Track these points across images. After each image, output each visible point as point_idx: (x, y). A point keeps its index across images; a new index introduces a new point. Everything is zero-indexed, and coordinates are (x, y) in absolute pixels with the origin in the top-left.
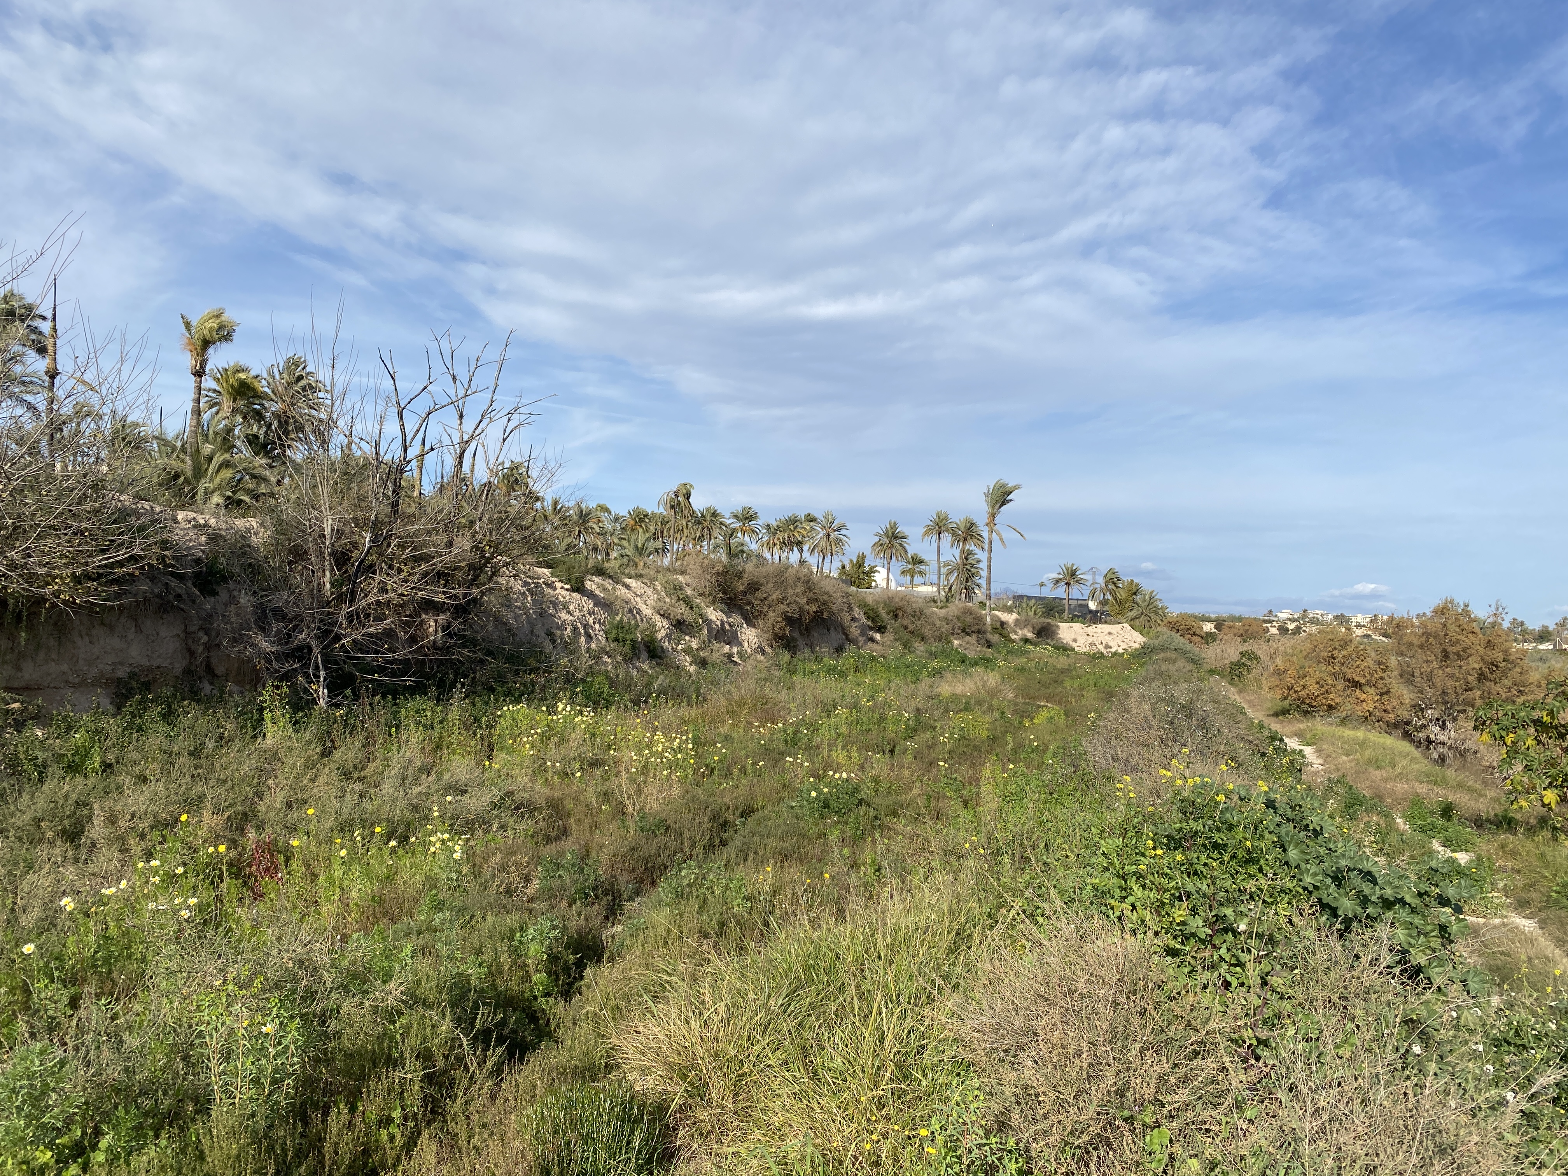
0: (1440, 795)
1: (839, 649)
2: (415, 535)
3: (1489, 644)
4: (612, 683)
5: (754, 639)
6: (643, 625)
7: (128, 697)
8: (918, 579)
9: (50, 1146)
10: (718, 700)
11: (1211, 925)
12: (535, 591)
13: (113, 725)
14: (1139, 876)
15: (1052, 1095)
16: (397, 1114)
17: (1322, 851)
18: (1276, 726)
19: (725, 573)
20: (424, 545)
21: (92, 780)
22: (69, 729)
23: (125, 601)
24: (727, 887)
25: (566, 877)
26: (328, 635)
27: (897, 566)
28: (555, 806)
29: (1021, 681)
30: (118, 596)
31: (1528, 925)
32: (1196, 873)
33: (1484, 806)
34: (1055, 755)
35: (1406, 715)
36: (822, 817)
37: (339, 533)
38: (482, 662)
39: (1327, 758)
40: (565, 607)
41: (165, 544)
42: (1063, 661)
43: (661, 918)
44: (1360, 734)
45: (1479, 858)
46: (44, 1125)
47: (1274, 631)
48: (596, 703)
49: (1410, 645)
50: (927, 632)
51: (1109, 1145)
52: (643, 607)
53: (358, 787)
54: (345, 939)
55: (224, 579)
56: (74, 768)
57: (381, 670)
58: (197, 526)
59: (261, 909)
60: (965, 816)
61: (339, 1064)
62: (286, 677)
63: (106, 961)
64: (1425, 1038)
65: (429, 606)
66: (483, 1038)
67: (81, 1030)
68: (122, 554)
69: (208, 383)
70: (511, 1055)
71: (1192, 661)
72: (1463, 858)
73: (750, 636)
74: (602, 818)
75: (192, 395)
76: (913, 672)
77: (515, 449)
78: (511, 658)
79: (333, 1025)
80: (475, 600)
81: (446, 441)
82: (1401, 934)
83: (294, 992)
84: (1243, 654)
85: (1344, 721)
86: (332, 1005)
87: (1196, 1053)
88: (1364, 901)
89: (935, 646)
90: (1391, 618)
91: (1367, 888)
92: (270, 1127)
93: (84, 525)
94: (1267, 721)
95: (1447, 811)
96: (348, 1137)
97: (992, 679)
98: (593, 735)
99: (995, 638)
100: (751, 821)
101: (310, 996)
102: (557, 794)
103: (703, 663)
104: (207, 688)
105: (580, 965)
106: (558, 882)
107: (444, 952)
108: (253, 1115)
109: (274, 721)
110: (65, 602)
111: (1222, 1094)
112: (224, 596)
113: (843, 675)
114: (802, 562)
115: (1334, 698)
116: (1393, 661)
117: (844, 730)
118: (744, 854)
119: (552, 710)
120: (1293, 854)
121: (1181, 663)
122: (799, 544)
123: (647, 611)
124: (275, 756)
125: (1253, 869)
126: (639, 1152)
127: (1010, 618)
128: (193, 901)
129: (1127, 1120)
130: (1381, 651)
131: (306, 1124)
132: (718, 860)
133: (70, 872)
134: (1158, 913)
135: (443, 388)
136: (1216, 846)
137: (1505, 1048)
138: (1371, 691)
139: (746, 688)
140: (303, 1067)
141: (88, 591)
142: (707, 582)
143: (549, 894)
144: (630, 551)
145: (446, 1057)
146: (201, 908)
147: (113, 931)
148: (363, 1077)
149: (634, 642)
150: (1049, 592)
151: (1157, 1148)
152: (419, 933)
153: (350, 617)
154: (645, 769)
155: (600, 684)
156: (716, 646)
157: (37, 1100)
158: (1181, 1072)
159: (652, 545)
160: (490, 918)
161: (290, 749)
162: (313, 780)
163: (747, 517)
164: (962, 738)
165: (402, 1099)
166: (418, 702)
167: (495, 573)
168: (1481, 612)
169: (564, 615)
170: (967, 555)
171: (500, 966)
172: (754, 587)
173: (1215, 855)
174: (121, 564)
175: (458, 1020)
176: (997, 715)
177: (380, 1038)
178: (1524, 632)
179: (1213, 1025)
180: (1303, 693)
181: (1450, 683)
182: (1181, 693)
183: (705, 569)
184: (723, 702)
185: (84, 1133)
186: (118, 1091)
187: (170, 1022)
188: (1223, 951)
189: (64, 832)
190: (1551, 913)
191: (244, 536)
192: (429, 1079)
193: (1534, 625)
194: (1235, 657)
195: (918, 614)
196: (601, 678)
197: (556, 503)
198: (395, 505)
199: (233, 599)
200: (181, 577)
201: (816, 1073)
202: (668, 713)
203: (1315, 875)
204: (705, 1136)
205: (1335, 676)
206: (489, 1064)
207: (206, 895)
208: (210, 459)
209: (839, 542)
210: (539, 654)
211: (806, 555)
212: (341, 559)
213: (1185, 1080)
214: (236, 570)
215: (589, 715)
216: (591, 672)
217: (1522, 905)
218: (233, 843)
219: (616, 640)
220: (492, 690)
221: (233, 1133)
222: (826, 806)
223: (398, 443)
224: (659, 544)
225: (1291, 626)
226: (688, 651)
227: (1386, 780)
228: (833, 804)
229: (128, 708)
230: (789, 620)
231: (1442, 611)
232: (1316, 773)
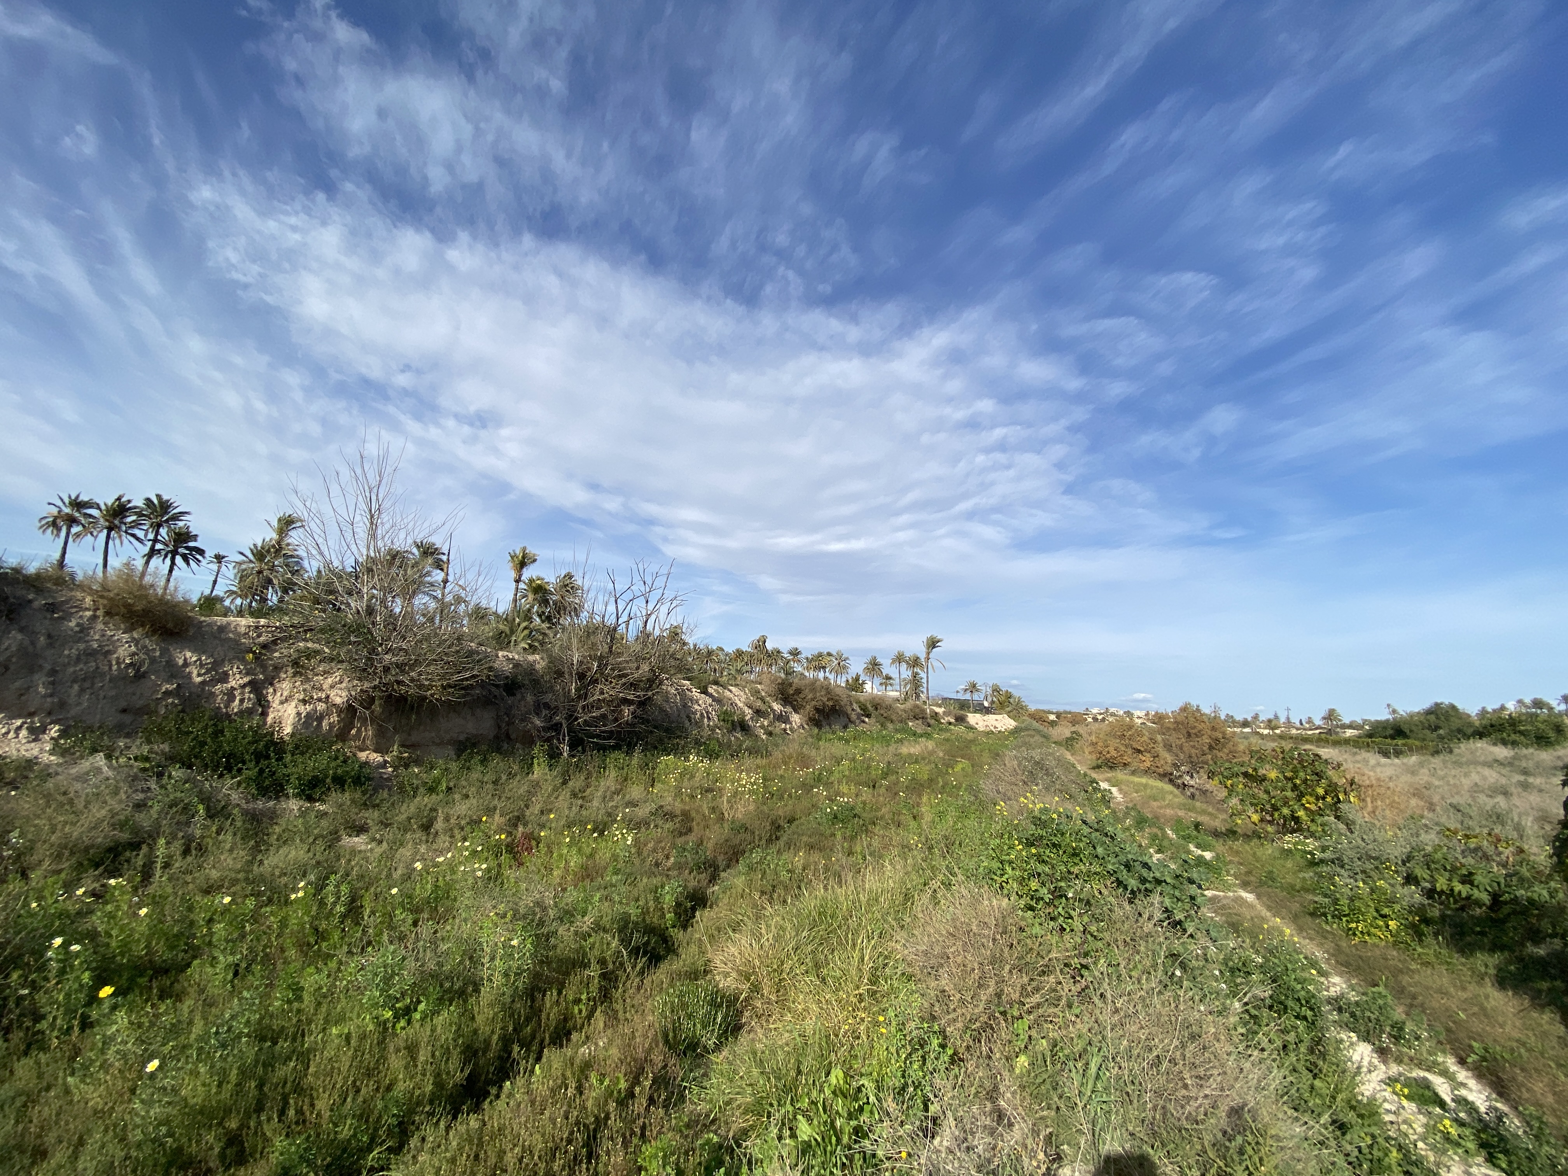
0: (1193, 817)
1: (845, 727)
2: (620, 663)
3: (1213, 729)
4: (720, 745)
5: (798, 721)
6: (738, 712)
7: (465, 749)
8: (889, 688)
9: (392, 1008)
10: (777, 754)
11: (1052, 893)
12: (682, 693)
13: (454, 766)
14: (1010, 862)
15: (958, 996)
16: (584, 997)
17: (1117, 849)
18: (1094, 775)
19: (782, 684)
20: (625, 668)
21: (441, 795)
22: (431, 768)
23: (467, 699)
24: (777, 864)
25: (689, 856)
26: (571, 717)
27: (877, 680)
28: (686, 816)
29: (947, 746)
30: (464, 696)
31: (1249, 897)
32: (1043, 861)
33: (1219, 823)
34: (966, 790)
35: (1169, 769)
36: (833, 824)
37: (581, 663)
38: (651, 732)
39: (1125, 794)
40: (697, 702)
41: (490, 669)
42: (970, 736)
43: (739, 882)
44: (1144, 780)
45: (1218, 855)
46: (389, 996)
47: (1090, 720)
48: (711, 756)
49: (1169, 728)
50: (894, 717)
51: (992, 1029)
52: (738, 702)
53: (580, 802)
54: (564, 890)
55: (520, 687)
56: (432, 790)
57: (598, 736)
58: (508, 659)
59: (520, 873)
60: (913, 824)
61: (554, 965)
62: (549, 740)
63: (436, 899)
64: (1183, 966)
65: (626, 701)
66: (635, 952)
67: (417, 939)
68: (467, 675)
69: (522, 586)
70: (650, 960)
71: (1044, 736)
72: (1208, 855)
73: (796, 719)
74: (711, 822)
75: (513, 592)
76: (886, 741)
77: (674, 618)
78: (667, 730)
79: (553, 941)
80: (649, 698)
81: (639, 614)
82: (1167, 902)
83: (533, 921)
84: (1073, 733)
85: (1133, 773)
86: (552, 929)
87: (1044, 972)
88: (1143, 881)
89: (899, 726)
90: (1157, 713)
91: (1145, 872)
92: (513, 1001)
93: (450, 659)
94: (1089, 772)
95: (1197, 826)
96: (555, 1009)
97: (930, 745)
98: (708, 774)
99: (932, 722)
100: (794, 825)
101: (541, 923)
102: (687, 808)
103: (770, 734)
104: (506, 746)
105: (694, 909)
106: (684, 860)
107: (617, 898)
108: (504, 994)
109: (539, 764)
110: (437, 699)
111: (1059, 999)
112: (519, 696)
113: (847, 741)
114: (826, 678)
115: (1127, 759)
116: (1159, 738)
117: (847, 773)
118: (788, 845)
119: (687, 759)
120: (1100, 850)
121: (1037, 738)
122: (824, 668)
123: (741, 705)
124: (537, 785)
125: (1077, 860)
126: (720, 1025)
127: (940, 710)
128: (484, 866)
129: (1004, 1013)
130: (1151, 731)
131: (533, 1001)
132: (773, 849)
133: (423, 849)
134: (1021, 884)
135: (638, 588)
136: (1054, 845)
137: (1237, 973)
138: (1148, 755)
139: (792, 748)
140: (535, 967)
141: (449, 694)
142: (773, 688)
143: (679, 866)
144: (733, 672)
145: (614, 963)
146: (488, 870)
147: (441, 883)
148: (567, 974)
149: (733, 721)
150: (961, 696)
151: (1021, 1031)
152: (606, 888)
153: (584, 707)
154: (735, 794)
155: (714, 746)
156: (777, 724)
157: (387, 980)
158: (1034, 984)
159: (746, 668)
160: (645, 880)
161: (546, 780)
162: (556, 798)
163: (795, 653)
164: (913, 779)
165: (588, 988)
166: (616, 754)
167: (661, 683)
168: (1206, 710)
169: (696, 707)
170: (915, 675)
171: (648, 909)
172: (798, 691)
173: (1055, 851)
174: (467, 679)
175: (622, 941)
176: (933, 766)
177: (577, 951)
178: (1234, 722)
179: (1053, 955)
180: (1108, 756)
181: (1193, 751)
182: (1036, 754)
183: (772, 682)
184: (780, 756)
185: (412, 1001)
186: (432, 977)
187: (465, 936)
188: (1060, 909)
189: (423, 825)
190: (1264, 889)
191: (532, 665)
192: (603, 976)
193: (1239, 718)
194: (1068, 735)
195: (889, 708)
196: (714, 742)
197: (695, 646)
198: (611, 648)
199: (523, 698)
200: (497, 686)
201: (824, 979)
202: (749, 762)
203: (1114, 864)
204: (759, 1017)
205: (1126, 746)
206: (638, 968)
207: (493, 863)
208: (519, 625)
209: (845, 667)
210: (682, 729)
211: (827, 674)
212: (581, 676)
213: (1037, 989)
214: (527, 682)
215: (706, 762)
216: (709, 738)
217: (1245, 885)
218: (509, 834)
219: (724, 720)
220: (656, 748)
221: (491, 1005)
222: (836, 817)
223: (614, 616)
224: (748, 668)
225: (1100, 717)
226: (762, 727)
227: (1160, 807)
228: (840, 816)
229: (463, 757)
230: (817, 710)
231: (1184, 709)
232: (1119, 803)
